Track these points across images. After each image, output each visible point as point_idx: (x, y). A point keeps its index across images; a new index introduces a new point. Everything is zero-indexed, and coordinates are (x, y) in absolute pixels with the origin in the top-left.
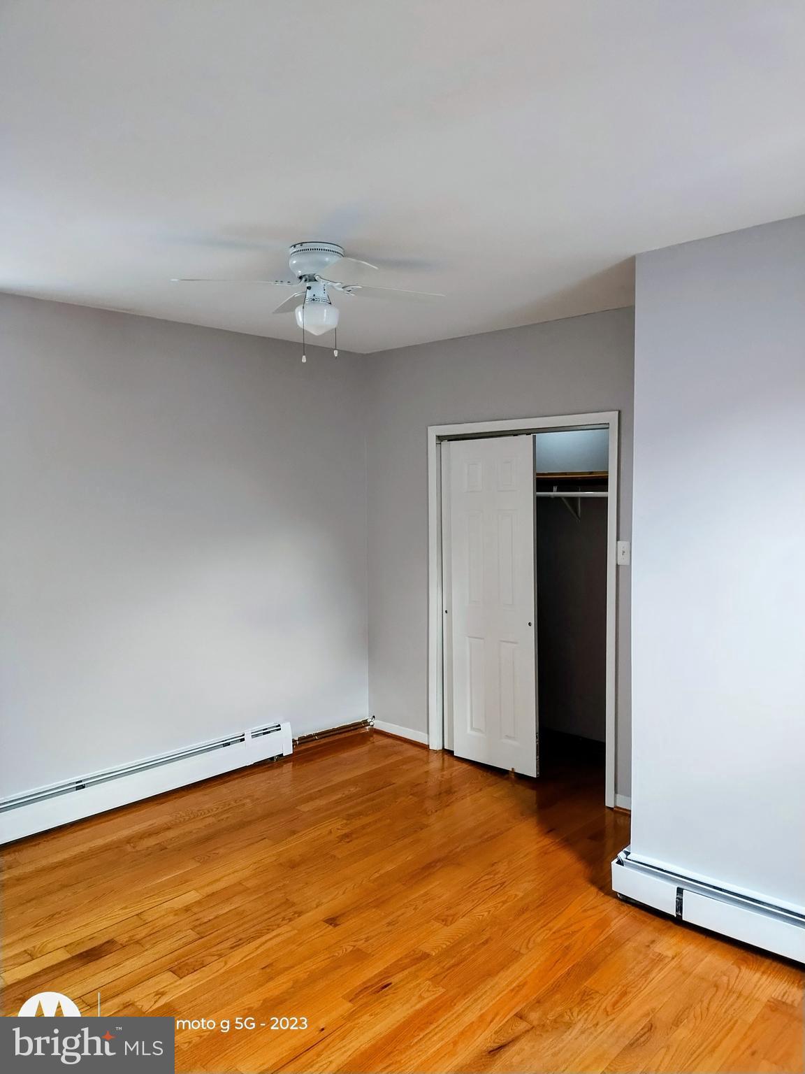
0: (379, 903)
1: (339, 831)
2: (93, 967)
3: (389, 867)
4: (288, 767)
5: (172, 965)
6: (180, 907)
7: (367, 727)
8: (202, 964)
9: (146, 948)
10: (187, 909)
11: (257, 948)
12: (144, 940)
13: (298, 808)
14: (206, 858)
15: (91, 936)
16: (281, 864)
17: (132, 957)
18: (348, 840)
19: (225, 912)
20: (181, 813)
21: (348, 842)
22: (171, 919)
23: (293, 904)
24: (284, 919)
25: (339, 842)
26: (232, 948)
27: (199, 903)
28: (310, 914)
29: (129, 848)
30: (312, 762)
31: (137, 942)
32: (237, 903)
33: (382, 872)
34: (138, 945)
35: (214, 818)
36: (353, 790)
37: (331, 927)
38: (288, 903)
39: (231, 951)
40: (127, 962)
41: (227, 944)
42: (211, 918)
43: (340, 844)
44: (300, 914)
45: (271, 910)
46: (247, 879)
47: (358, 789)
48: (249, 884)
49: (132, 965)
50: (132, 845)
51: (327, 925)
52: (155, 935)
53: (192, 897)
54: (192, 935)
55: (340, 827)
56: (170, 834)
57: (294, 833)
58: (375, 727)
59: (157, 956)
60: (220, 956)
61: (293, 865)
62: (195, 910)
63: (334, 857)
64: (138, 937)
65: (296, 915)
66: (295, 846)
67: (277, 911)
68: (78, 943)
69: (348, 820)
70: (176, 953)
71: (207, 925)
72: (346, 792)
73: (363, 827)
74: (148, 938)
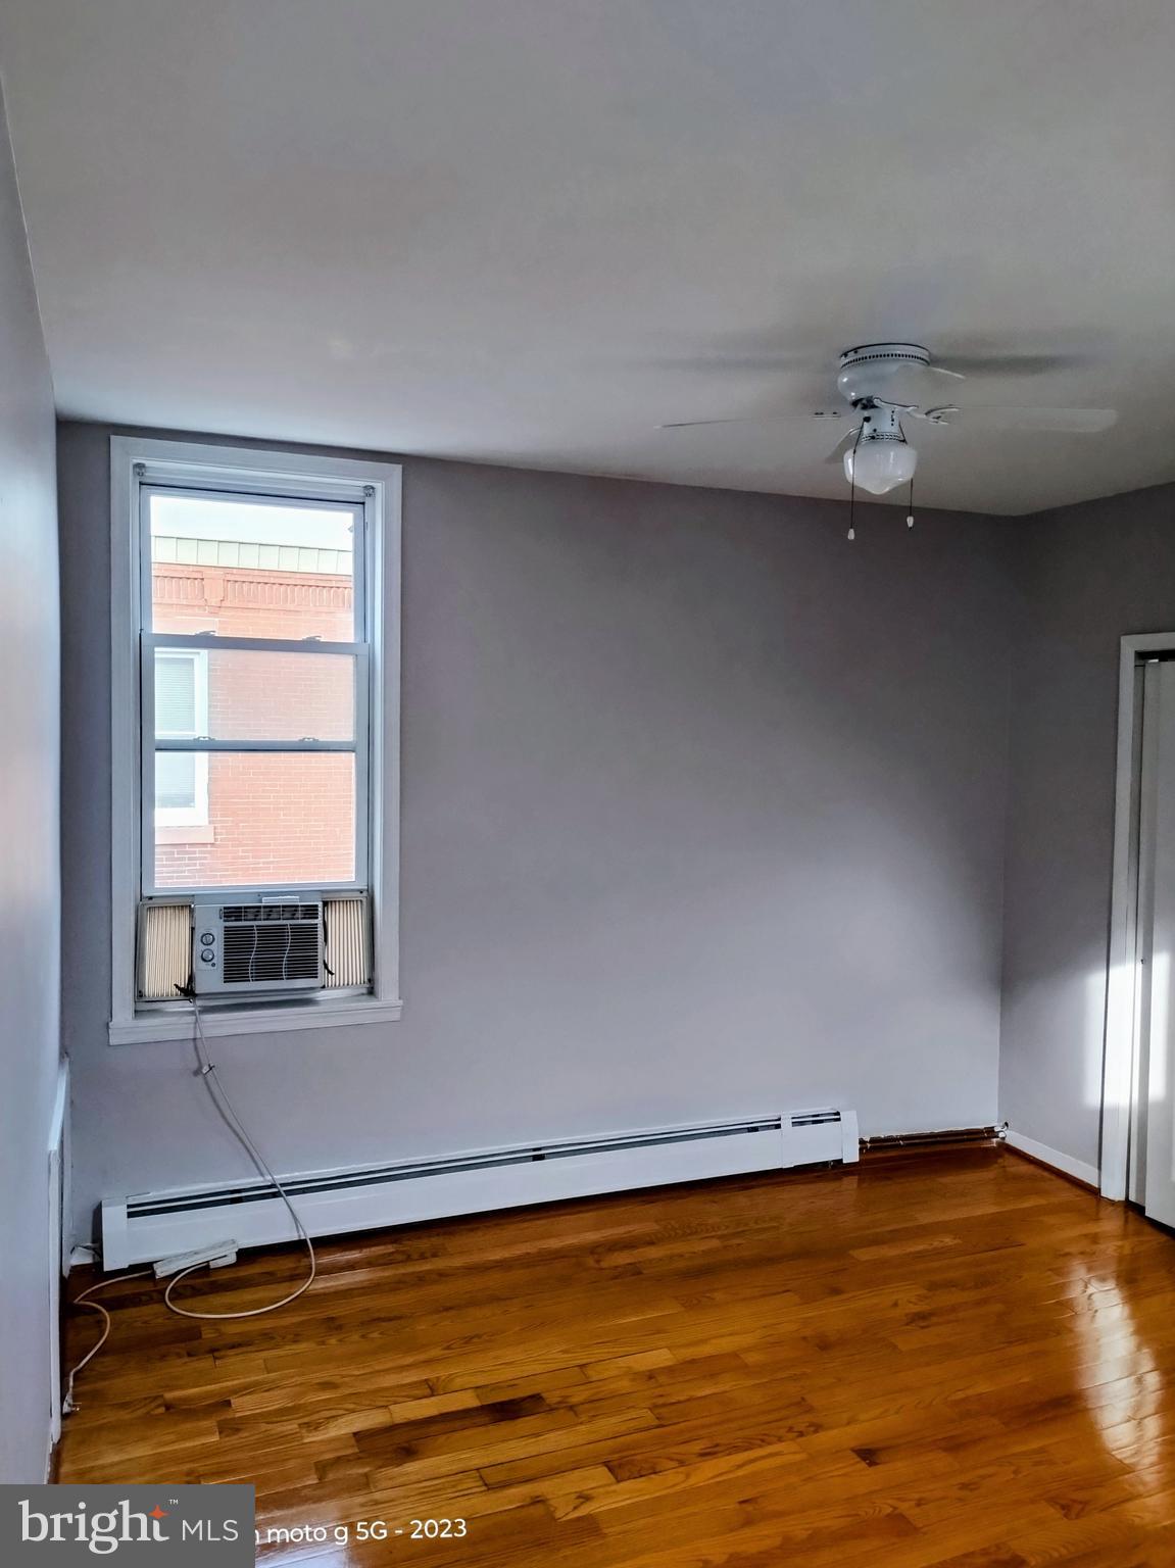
0: (954, 1446)
1: (911, 1305)
2: (505, 1428)
3: (983, 1387)
4: (850, 1183)
5: (610, 1458)
6: (641, 1369)
7: (995, 1140)
8: (653, 1468)
9: (580, 1420)
10: (651, 1376)
11: (740, 1466)
12: (581, 1406)
13: (851, 1252)
14: (695, 1302)
15: (512, 1383)
16: (804, 1338)
17: (558, 1429)
18: (922, 1324)
19: (703, 1394)
20: (673, 1222)
21: (923, 1327)
22: (625, 1385)
23: (810, 1409)
24: (790, 1429)
25: (907, 1324)
26: (702, 1455)
27: (670, 1370)
28: (835, 1431)
29: (590, 1261)
30: (889, 1182)
31: (571, 1408)
32: (725, 1385)
33: (970, 1392)
34: (571, 1413)
35: (718, 1241)
36: (948, 1241)
37: (863, 1465)
38: (802, 1405)
39: (700, 1459)
40: (552, 1435)
41: (697, 1447)
42: (682, 1398)
43: (908, 1327)
44: (817, 1428)
45: (774, 1410)
46: (749, 1349)
47: (956, 1241)
48: (752, 1358)
49: (556, 1440)
50: (596, 1256)
51: (858, 1459)
52: (598, 1405)
53: (660, 1357)
54: (649, 1418)
55: (913, 1300)
56: (653, 1252)
57: (836, 1291)
58: (1007, 1141)
59: (592, 1437)
60: (682, 1463)
61: (824, 1345)
62: (662, 1379)
63: (895, 1347)
64: (574, 1400)
65: (812, 1429)
66: (834, 1315)
67: (784, 1413)
68: (496, 1387)
69: (929, 1290)
70: (622, 1439)
71: (674, 1407)
72: (936, 1244)
73: (954, 1309)
74: (587, 1406)
